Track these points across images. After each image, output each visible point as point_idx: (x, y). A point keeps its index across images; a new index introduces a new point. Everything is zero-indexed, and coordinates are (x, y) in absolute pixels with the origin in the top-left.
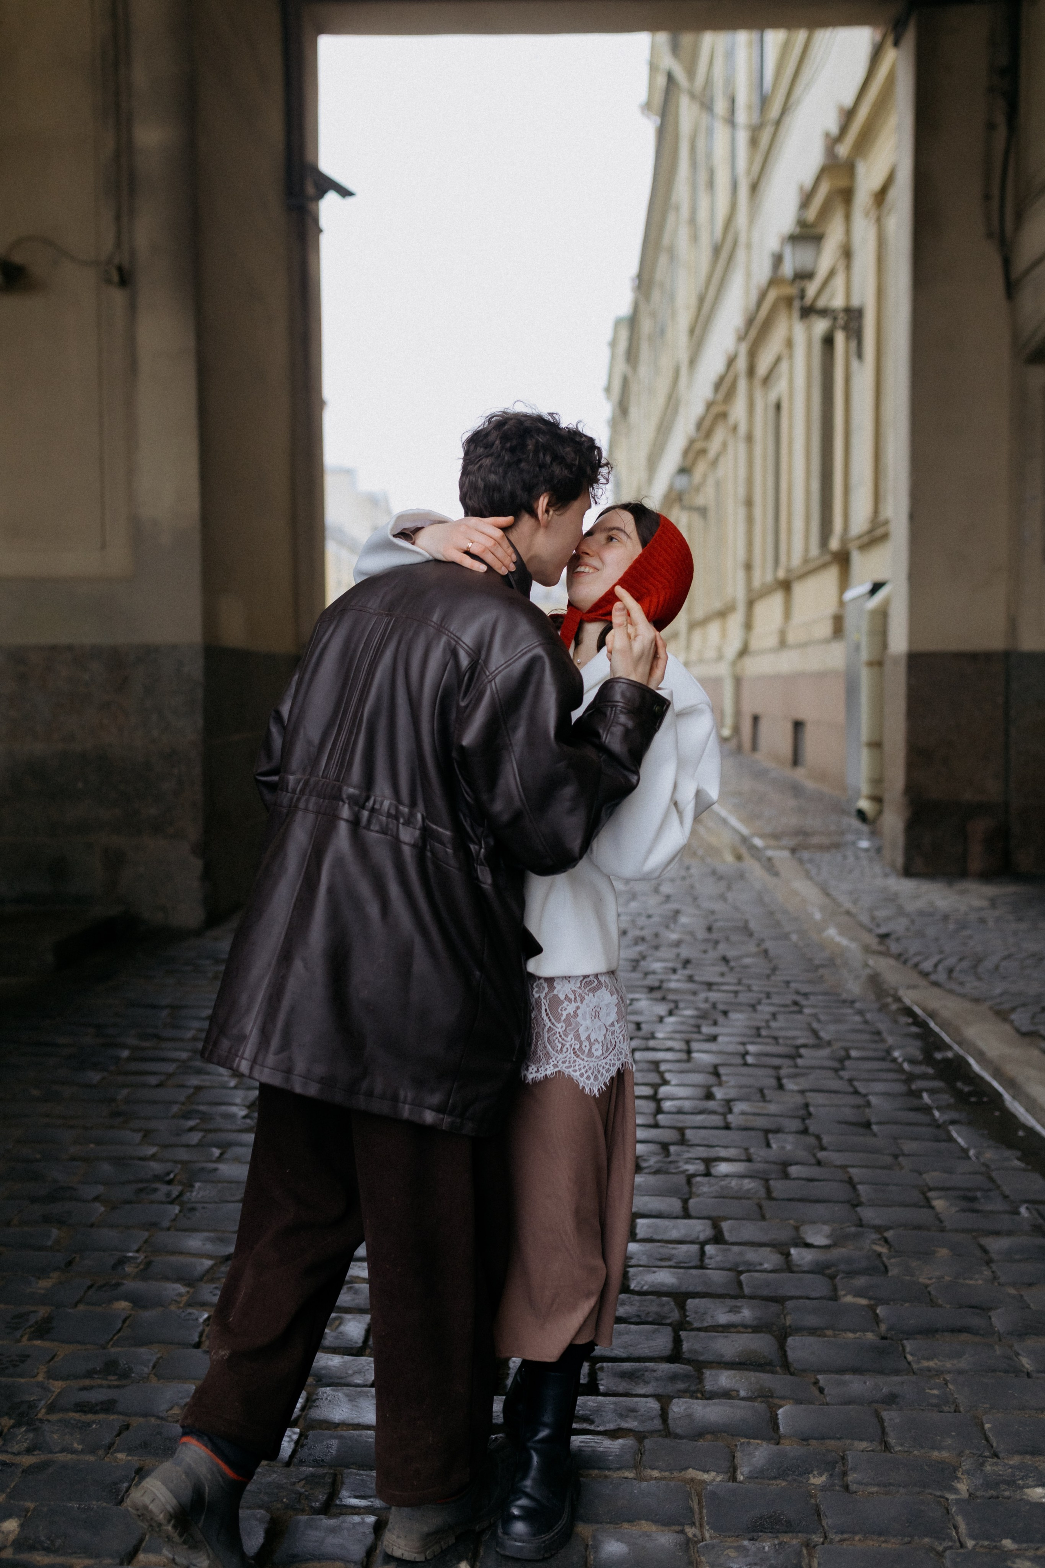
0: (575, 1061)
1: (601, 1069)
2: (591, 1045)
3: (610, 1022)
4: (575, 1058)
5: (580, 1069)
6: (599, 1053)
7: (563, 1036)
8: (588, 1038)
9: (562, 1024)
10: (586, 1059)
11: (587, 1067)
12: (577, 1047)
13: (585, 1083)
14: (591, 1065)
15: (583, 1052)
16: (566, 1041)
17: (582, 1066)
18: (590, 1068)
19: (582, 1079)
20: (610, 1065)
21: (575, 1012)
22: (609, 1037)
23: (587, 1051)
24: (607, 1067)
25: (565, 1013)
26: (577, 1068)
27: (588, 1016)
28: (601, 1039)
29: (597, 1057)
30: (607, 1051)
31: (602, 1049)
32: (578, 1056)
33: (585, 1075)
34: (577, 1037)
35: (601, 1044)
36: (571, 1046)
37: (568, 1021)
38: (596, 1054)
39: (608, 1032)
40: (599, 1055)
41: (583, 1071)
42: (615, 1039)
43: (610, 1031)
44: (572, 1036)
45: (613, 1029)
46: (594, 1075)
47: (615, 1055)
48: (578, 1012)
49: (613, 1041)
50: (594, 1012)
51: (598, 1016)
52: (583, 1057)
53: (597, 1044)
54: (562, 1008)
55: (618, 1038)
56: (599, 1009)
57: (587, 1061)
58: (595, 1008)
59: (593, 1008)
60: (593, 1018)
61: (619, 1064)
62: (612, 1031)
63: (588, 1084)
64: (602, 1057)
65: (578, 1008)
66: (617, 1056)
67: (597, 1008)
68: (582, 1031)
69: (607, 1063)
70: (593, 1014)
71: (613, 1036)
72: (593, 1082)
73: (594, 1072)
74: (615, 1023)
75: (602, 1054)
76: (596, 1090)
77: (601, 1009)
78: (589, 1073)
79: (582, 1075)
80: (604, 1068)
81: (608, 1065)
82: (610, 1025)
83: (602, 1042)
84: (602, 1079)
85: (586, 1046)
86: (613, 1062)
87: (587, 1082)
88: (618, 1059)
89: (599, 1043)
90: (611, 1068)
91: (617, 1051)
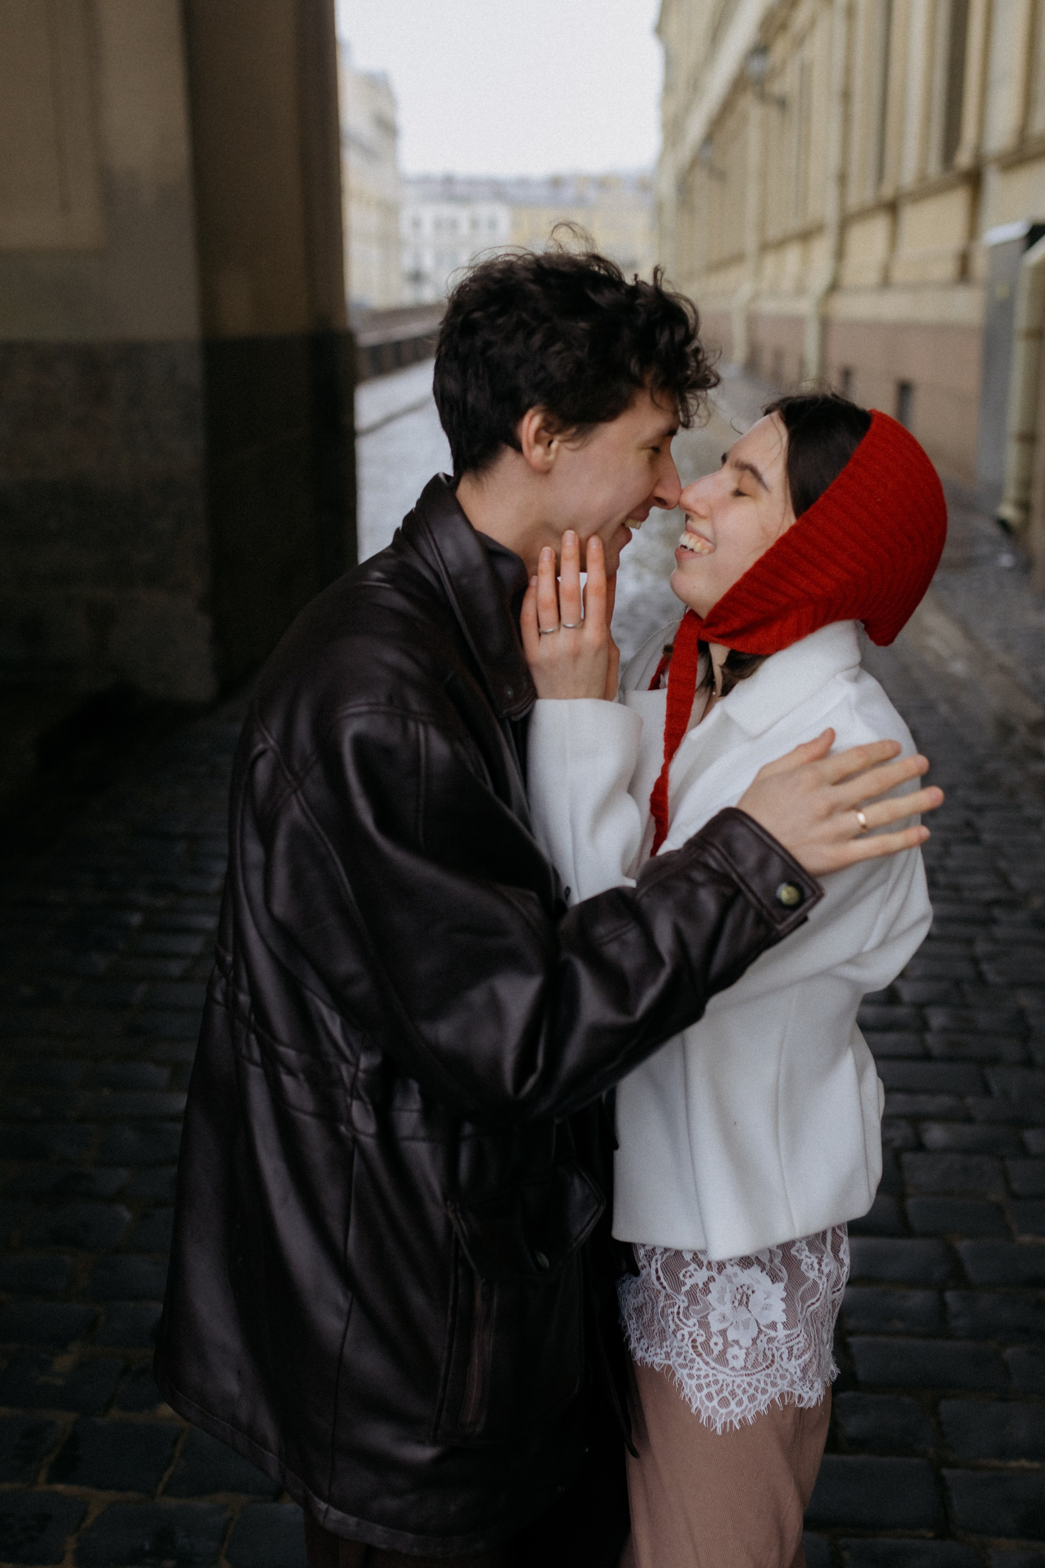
0: (692, 1361)
1: (739, 1392)
2: (727, 1344)
3: (768, 1321)
4: (694, 1356)
5: (699, 1377)
6: (739, 1363)
7: (681, 1316)
8: (723, 1333)
9: (683, 1297)
10: (713, 1364)
11: (711, 1379)
12: (700, 1339)
13: (702, 1403)
14: (720, 1377)
15: (710, 1352)
16: (685, 1324)
17: (703, 1373)
19: (699, 1395)
20: (756, 1389)
21: (706, 1284)
22: (762, 1344)
23: (716, 1352)
24: (751, 1391)
25: (689, 1283)
26: (694, 1372)
27: (728, 1297)
28: (746, 1342)
29: (733, 1369)
30: (754, 1366)
31: (746, 1360)
32: (700, 1355)
33: (705, 1391)
34: (704, 1324)
35: (744, 1351)
36: (691, 1334)
37: (692, 1296)
38: (733, 1363)
39: (762, 1336)
40: (738, 1368)
41: (703, 1381)
42: (772, 1350)
43: (765, 1335)
44: (695, 1321)
45: (773, 1334)
46: (721, 1396)
47: (768, 1376)
48: (712, 1286)
49: (769, 1353)
50: (740, 1294)
51: (747, 1303)
52: (708, 1359)
53: (736, 1347)
54: (686, 1272)
55: (778, 1349)
56: (750, 1292)
57: (713, 1368)
58: (741, 1287)
59: (739, 1286)
60: (736, 1303)
61: (774, 1393)
62: (769, 1336)
63: (708, 1407)
64: (744, 1372)
65: (711, 1279)
66: (772, 1379)
67: (745, 1288)
68: (713, 1318)
69: (751, 1383)
70: (739, 1297)
71: (770, 1346)
72: (718, 1408)
73: (721, 1390)
74: (777, 1326)
75: (745, 1368)
76: (719, 1423)
77: (753, 1292)
78: (713, 1389)
79: (700, 1388)
80: (744, 1391)
81: (753, 1388)
82: (768, 1327)
83: (747, 1349)
84: (737, 1410)
85: (716, 1344)
86: (762, 1385)
87: (707, 1403)
88: (774, 1385)
89: (741, 1348)
90: (759, 1396)
91: (774, 1371)
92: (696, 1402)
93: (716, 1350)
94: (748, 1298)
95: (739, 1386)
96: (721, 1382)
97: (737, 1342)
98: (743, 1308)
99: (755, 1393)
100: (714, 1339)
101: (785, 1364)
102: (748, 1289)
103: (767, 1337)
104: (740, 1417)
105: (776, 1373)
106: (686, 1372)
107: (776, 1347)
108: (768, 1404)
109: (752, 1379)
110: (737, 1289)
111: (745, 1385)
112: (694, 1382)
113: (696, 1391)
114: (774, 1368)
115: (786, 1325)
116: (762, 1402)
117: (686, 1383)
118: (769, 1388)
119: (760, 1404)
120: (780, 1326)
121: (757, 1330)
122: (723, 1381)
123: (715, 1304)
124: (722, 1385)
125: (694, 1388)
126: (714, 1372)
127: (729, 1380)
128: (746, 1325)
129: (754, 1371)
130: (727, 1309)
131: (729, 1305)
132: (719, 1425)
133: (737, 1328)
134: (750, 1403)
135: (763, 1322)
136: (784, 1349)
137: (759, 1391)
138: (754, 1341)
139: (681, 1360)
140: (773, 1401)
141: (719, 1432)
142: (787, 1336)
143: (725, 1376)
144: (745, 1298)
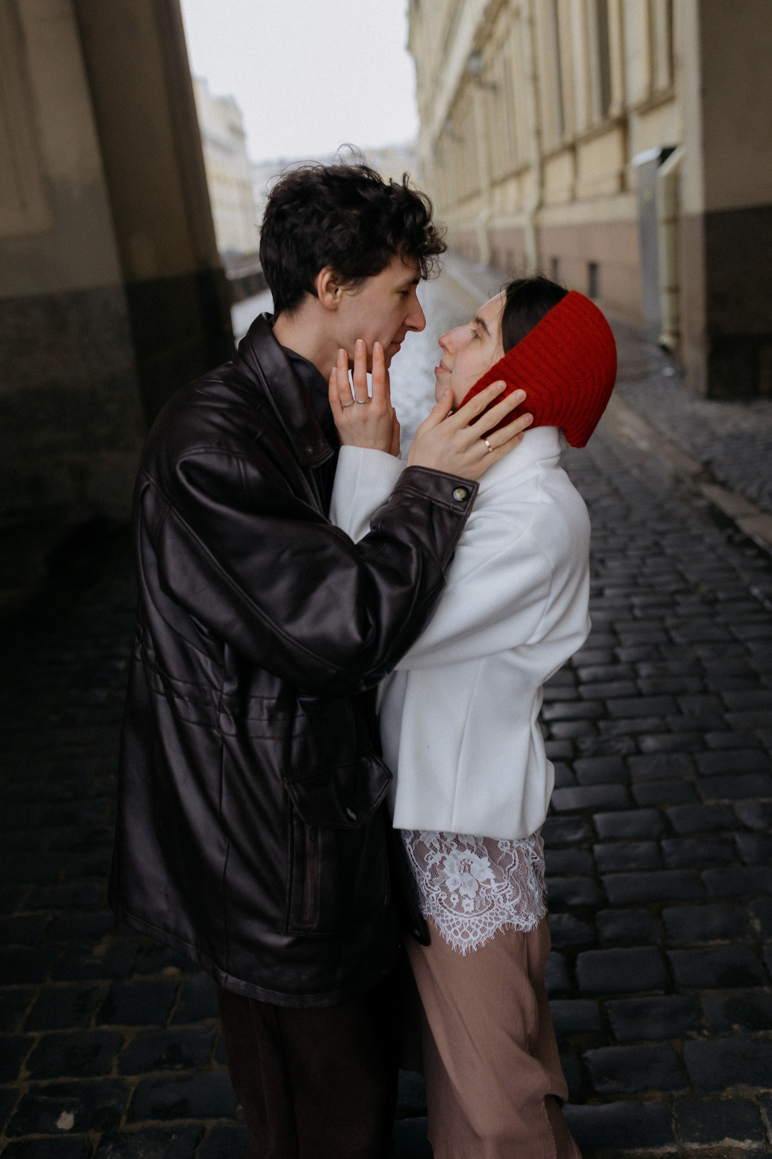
0: (442, 911)
1: (473, 927)
2: (461, 898)
3: (484, 879)
4: (443, 908)
5: (448, 921)
6: (471, 909)
7: (429, 885)
8: (457, 891)
9: (428, 873)
10: (454, 912)
11: (455, 921)
12: (444, 898)
13: (452, 937)
14: (460, 919)
15: (451, 905)
17: (449, 918)
18: (458, 923)
19: (449, 932)
20: (485, 924)
21: (441, 862)
22: (483, 895)
23: (455, 904)
24: (482, 925)
25: (431, 863)
26: (445, 918)
27: (456, 868)
28: (472, 895)
29: (467, 913)
30: (481, 909)
31: (475, 906)
32: (445, 908)
33: (453, 930)
34: (444, 888)
35: (472, 900)
36: (437, 896)
37: (433, 871)
38: (466, 909)
39: (482, 889)
40: (470, 911)
41: (450, 924)
42: (491, 897)
43: (484, 889)
44: (438, 887)
45: (489, 887)
46: (462, 931)
47: (492, 914)
48: (445, 863)
49: (489, 900)
50: (463, 865)
51: (469, 870)
52: (451, 910)
53: (467, 899)
54: (428, 856)
55: (495, 897)
56: (470, 863)
57: (455, 915)
58: (464, 860)
59: (462, 860)
60: (462, 871)
61: (497, 925)
62: (487, 888)
63: (456, 939)
64: (475, 914)
65: (444, 858)
66: (495, 916)
67: (466, 861)
68: (448, 883)
69: (481, 921)
70: (463, 867)
71: (489, 895)
72: (461, 938)
73: (462, 928)
74: (491, 881)
75: (475, 911)
76: (464, 949)
77: (472, 863)
78: (457, 928)
79: (449, 928)
80: (477, 926)
81: (482, 923)
82: (485, 883)
83: (474, 899)
84: (474, 939)
85: (454, 899)
86: (489, 920)
87: (455, 937)
88: (497, 919)
89: (470, 899)
90: (488, 928)
91: (495, 911)
92: (448, 937)
93: (455, 903)
94: (469, 867)
95: (473, 923)
96: (461, 923)
97: (467, 896)
98: (467, 874)
99: (485, 926)
100: (453, 896)
101: (502, 905)
102: (468, 861)
103: (485, 889)
104: (477, 943)
105: (497, 912)
106: (440, 918)
107: (493, 895)
108: (495, 932)
109: (481, 918)
110: (461, 862)
111: (477, 922)
112: (445, 925)
113: (447, 930)
114: (494, 908)
115: (496, 880)
116: (490, 931)
117: (441, 925)
118: (494, 921)
119: (489, 933)
120: (492, 881)
121: (478, 886)
122: (463, 922)
123: (448, 874)
124: (462, 924)
125: (446, 928)
126: (456, 917)
127: (466, 920)
128: (470, 884)
129: (481, 912)
130: (457, 876)
131: (457, 872)
132: (464, 950)
133: (465, 887)
134: (482, 933)
135: (481, 880)
136: (499, 896)
137: (487, 924)
138: (477, 893)
139: (436, 912)
140: (497, 930)
141: (464, 954)
142: (498, 887)
143: (463, 919)
144: (467, 868)
